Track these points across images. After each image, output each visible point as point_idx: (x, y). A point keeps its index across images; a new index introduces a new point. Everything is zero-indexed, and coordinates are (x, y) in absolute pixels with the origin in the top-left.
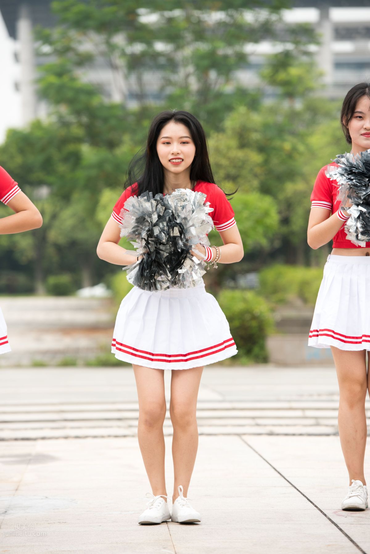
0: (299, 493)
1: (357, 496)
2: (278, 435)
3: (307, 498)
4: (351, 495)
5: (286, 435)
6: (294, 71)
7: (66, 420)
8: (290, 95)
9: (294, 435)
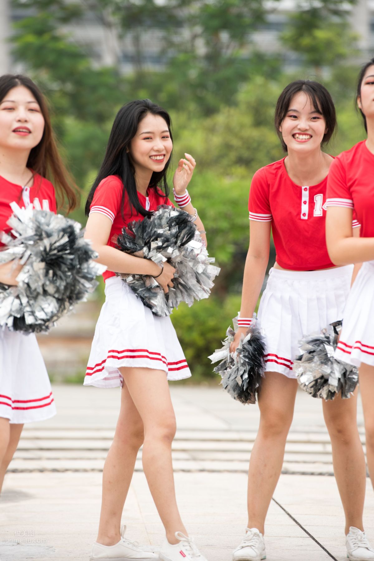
0: (318, 545)
1: (250, 546)
2: (293, 473)
3: (327, 552)
4: (244, 545)
5: (304, 474)
6: (321, 34)
7: (41, 449)
8: (317, 63)
9: (312, 474)
